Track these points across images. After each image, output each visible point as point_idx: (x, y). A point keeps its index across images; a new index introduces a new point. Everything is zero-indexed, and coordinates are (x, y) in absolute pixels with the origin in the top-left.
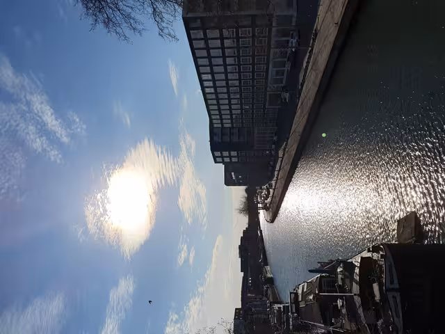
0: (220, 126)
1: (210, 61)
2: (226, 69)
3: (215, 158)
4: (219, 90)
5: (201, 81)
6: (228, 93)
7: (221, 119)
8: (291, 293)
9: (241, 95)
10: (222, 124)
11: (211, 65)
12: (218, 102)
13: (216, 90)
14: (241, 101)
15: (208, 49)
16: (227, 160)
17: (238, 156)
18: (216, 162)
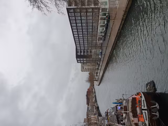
0: (80, 49)
1: (76, 25)
2: (82, 28)
3: (77, 61)
4: (80, 35)
5: (73, 32)
6: (83, 36)
7: (80, 46)
8: (105, 112)
9: (88, 38)
10: (80, 48)
11: (77, 26)
12: (79, 40)
13: (78, 35)
14: (88, 40)
15: (76, 20)
16: (82, 62)
17: (86, 60)
18: (78, 62)
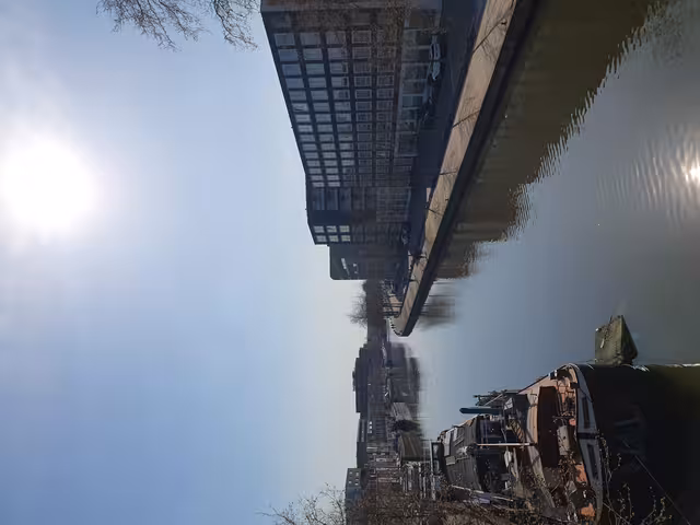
1: (306, 83)
2: (330, 95)
3: (314, 235)
4: (321, 128)
5: (292, 114)
6: (335, 132)
7: (324, 174)
8: (433, 444)
9: (355, 136)
10: (326, 181)
11: (307, 89)
12: (319, 148)
13: (315, 128)
14: (356, 146)
15: (302, 62)
16: (334, 239)
17: (351, 233)
18: (316, 242)
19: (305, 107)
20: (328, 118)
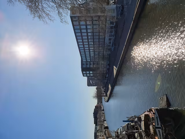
5: (78, 42)
6: (89, 47)
9: (94, 48)
10: (86, 60)
11: (82, 36)
12: (85, 51)
13: (84, 46)
14: (94, 51)
15: (80, 29)
16: (88, 75)
17: (93, 74)
18: (84, 76)
19: (81, 41)
20: (87, 43)
